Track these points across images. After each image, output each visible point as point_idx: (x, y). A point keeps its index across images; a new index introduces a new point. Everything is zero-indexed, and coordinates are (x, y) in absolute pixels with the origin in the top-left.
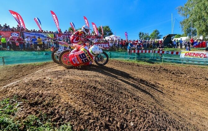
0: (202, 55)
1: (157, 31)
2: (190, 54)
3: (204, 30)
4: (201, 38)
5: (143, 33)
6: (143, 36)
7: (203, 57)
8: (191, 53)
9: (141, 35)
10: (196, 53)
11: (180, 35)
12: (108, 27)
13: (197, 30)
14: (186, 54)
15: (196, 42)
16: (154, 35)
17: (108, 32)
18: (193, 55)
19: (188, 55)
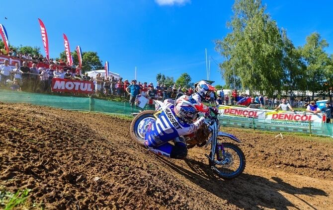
0: (245, 113)
1: (187, 76)
2: (230, 112)
3: (250, 81)
4: (247, 92)
5: (164, 76)
6: (163, 81)
7: (248, 116)
8: (231, 109)
9: (161, 80)
10: (238, 109)
11: (221, 87)
12: (94, 55)
13: (241, 80)
14: (226, 110)
15: (241, 98)
16: (183, 82)
17: (95, 64)
18: (234, 112)
19: (228, 112)
